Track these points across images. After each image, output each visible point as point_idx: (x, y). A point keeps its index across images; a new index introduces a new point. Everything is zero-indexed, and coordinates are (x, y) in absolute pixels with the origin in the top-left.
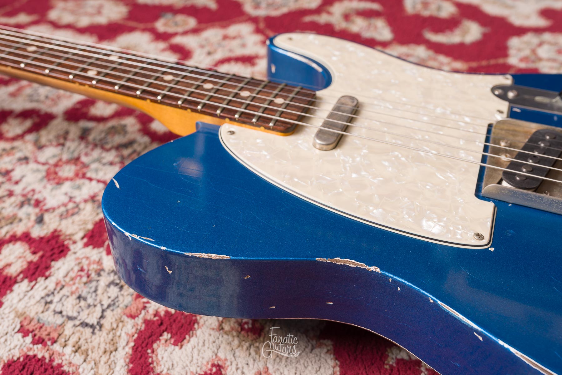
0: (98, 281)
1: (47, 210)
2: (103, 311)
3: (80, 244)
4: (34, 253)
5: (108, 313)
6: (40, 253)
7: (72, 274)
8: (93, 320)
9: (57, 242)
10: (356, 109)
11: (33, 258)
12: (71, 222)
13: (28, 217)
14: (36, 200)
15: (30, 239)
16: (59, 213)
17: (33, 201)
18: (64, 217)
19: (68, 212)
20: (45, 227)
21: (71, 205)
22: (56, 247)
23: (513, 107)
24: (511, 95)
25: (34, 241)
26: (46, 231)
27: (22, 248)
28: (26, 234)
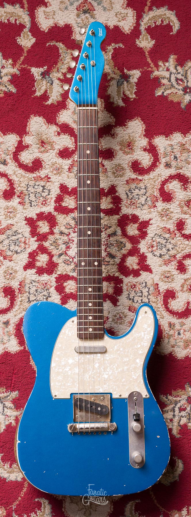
0: (44, 291)
1: (66, 253)
2: (35, 300)
3: (56, 276)
4: (46, 265)
5: (35, 301)
6: (47, 267)
7: (43, 282)
8: (31, 300)
9: (53, 268)
10: (105, 352)
11: (44, 266)
12: (63, 266)
13: (60, 250)
14: (69, 246)
15: (51, 259)
16: (66, 259)
17: (68, 245)
18: (65, 261)
19: (67, 261)
20: (58, 259)
21: (71, 260)
22: (51, 269)
23: (127, 399)
24: (135, 398)
25: (51, 261)
26: (56, 261)
27: (47, 260)
28: (53, 256)
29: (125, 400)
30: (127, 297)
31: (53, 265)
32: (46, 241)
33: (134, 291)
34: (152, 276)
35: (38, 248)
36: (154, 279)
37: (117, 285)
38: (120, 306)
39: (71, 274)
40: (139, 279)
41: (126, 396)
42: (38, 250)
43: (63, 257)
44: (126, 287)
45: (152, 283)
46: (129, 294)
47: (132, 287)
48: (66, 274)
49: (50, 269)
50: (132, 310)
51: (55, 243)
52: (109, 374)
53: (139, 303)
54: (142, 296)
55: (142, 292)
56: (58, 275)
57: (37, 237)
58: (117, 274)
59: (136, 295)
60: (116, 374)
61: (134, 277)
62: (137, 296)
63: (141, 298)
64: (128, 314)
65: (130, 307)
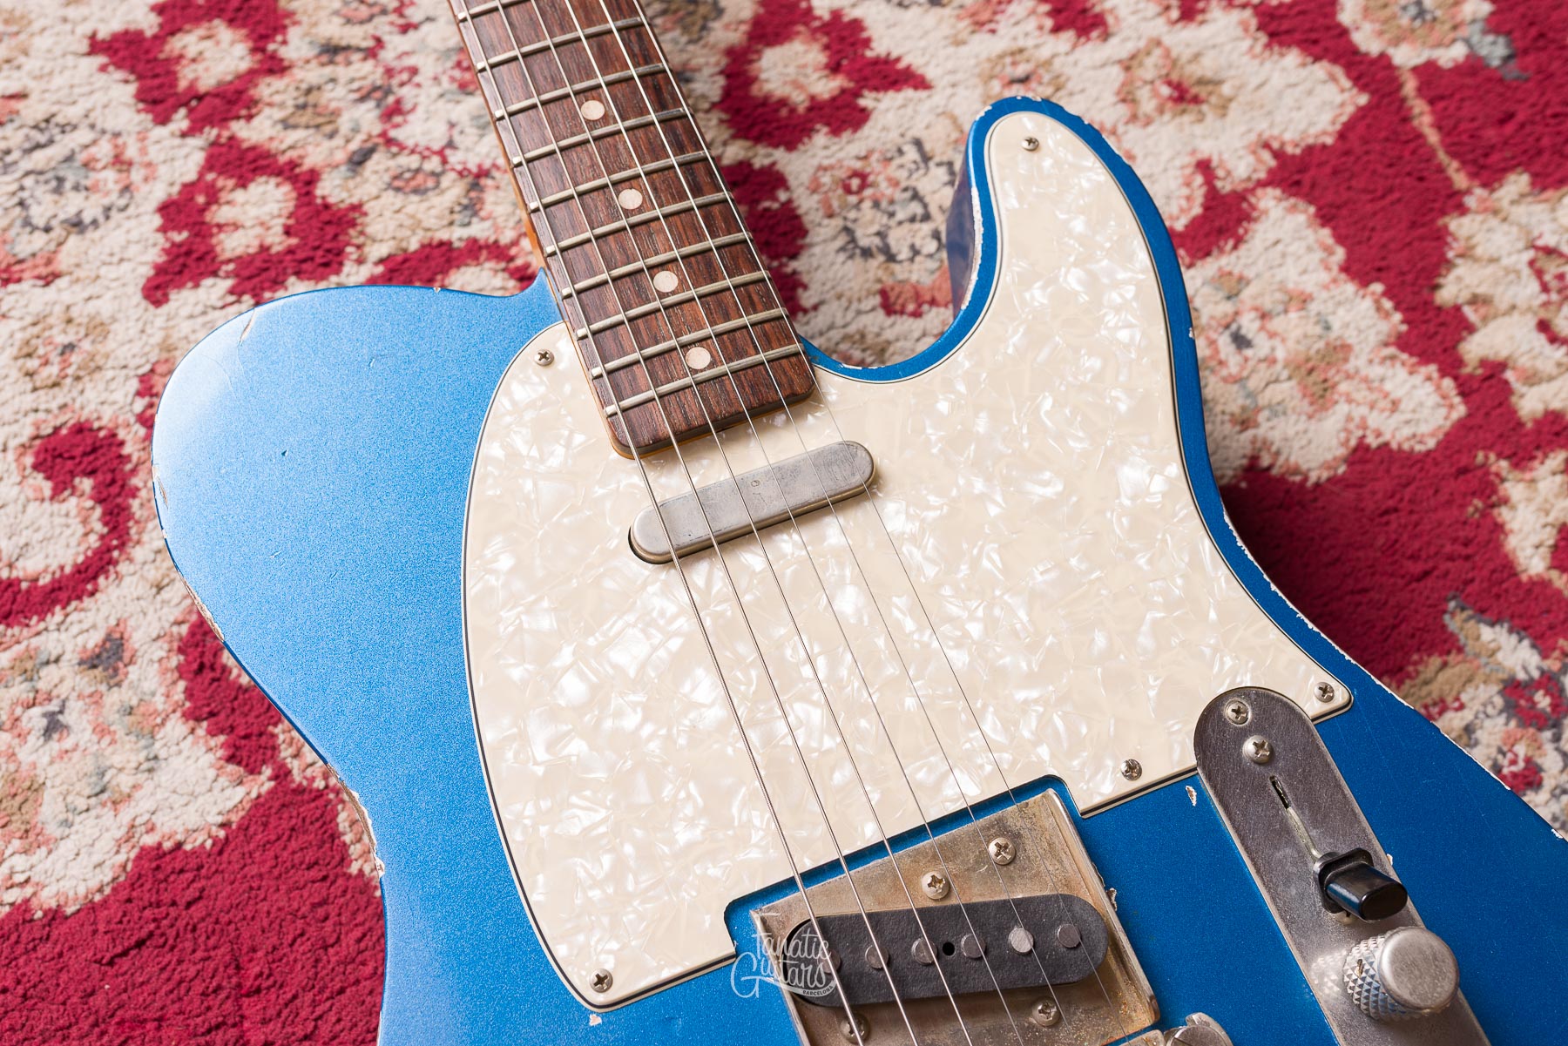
1: (390, 142)
4: (288, 232)
6: (294, 241)
9: (335, 236)
10: (867, 489)
11: (277, 241)
12: (397, 207)
13: (350, 134)
14: (398, 102)
15: (308, 193)
16: (400, 167)
17: (391, 99)
18: (398, 183)
19: (413, 178)
20: (351, 184)
21: (434, 164)
22: (327, 246)
23: (1193, 781)
24: (1249, 747)
25: (309, 204)
26: (344, 195)
27: (282, 205)
28: (312, 178)
29: (1186, 794)
30: (842, 249)
31: (329, 223)
32: (250, 118)
33: (867, 205)
34: (937, 98)
35: (210, 164)
36: (957, 112)
37: (758, 201)
38: (823, 309)
39: (457, 235)
40: (870, 136)
41: (1176, 755)
42: (210, 177)
43: (379, 163)
44: (816, 197)
45: (955, 135)
46: (850, 225)
47: (848, 190)
48: (426, 241)
49: (317, 243)
50: (903, 306)
51: (310, 110)
52: (966, 635)
53: (930, 256)
54: (927, 217)
55: (916, 196)
56: (381, 261)
57: (191, 111)
58: (734, 152)
59: (893, 222)
60: (1023, 615)
61: (836, 131)
62: (900, 223)
63: (926, 228)
64: (889, 335)
65: (883, 293)
